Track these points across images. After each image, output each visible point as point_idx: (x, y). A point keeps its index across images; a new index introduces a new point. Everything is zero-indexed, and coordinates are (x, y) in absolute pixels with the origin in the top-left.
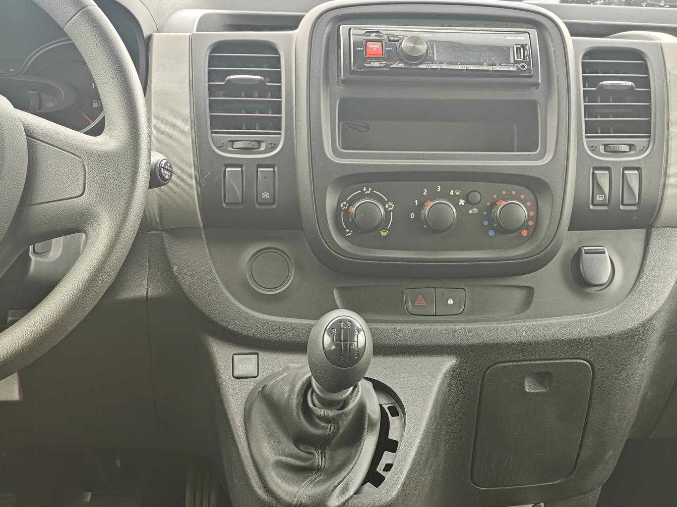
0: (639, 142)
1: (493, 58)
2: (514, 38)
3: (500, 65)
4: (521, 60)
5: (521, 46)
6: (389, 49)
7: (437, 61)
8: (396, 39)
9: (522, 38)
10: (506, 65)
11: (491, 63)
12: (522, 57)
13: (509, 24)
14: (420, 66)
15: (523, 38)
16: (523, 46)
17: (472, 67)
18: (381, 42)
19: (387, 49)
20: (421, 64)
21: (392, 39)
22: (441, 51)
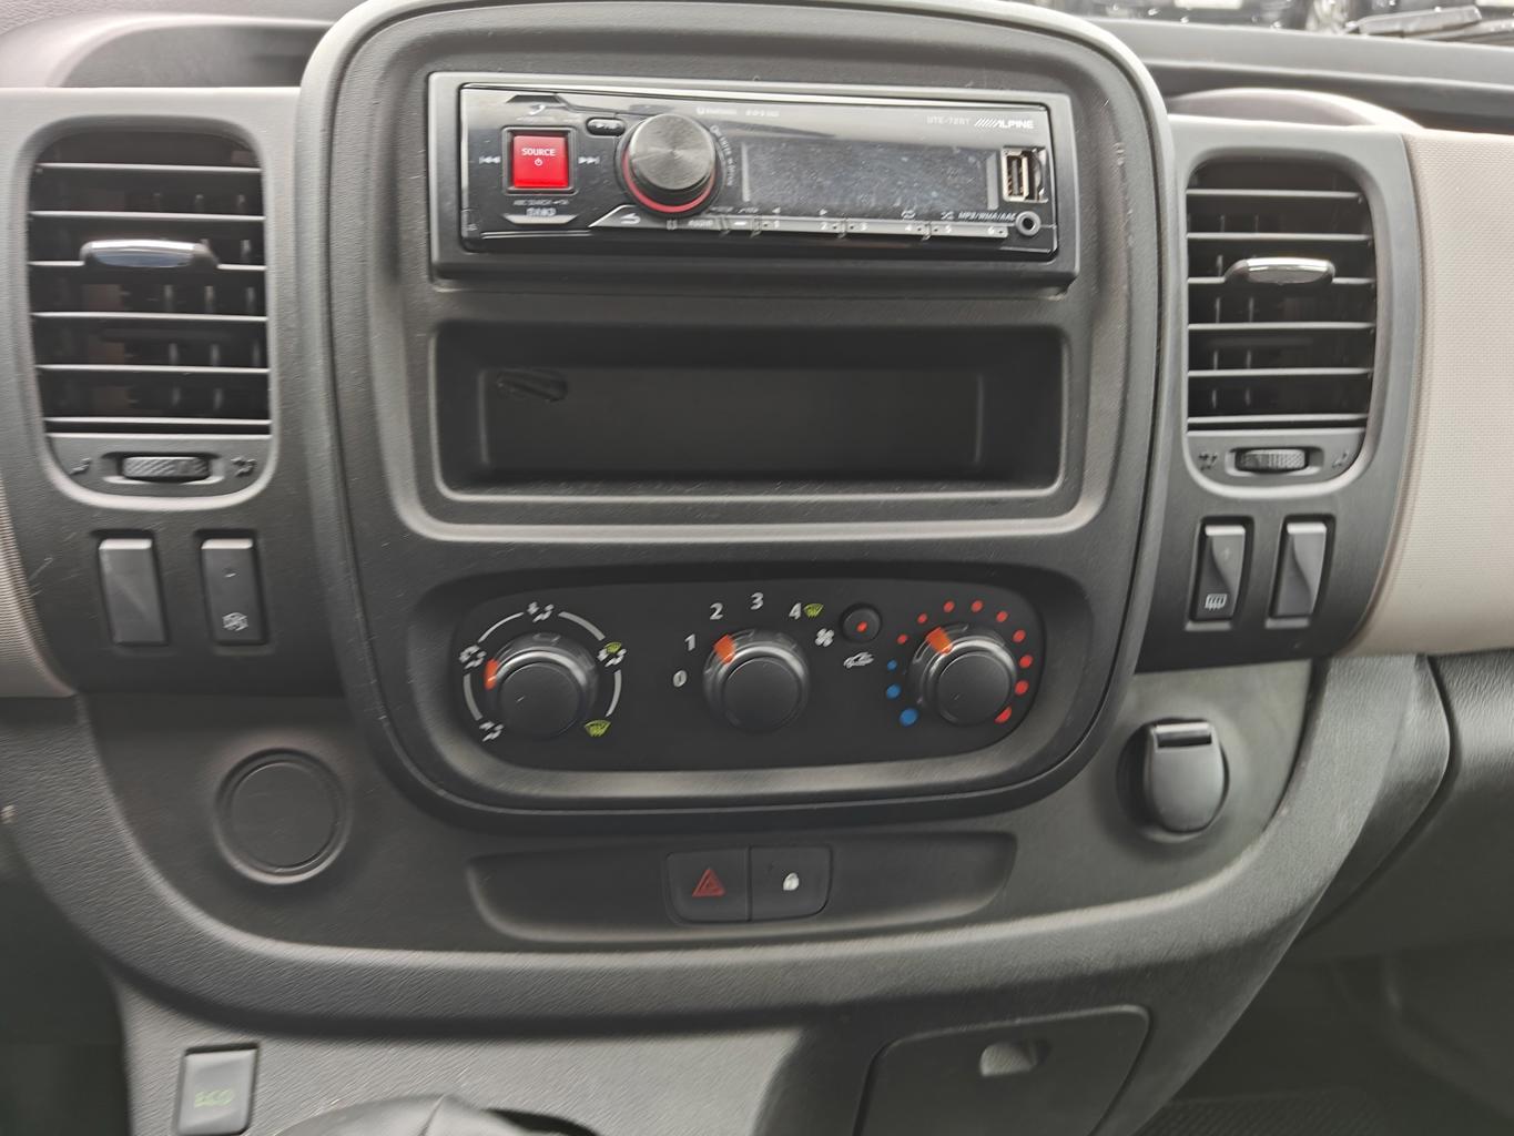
0: (1334, 440)
1: (934, 194)
2: (1002, 123)
3: (956, 218)
4: (1020, 199)
5: (1024, 153)
6: (590, 160)
7: (750, 204)
8: (612, 124)
9: (1025, 126)
10: (973, 216)
11: (926, 211)
12: (1026, 193)
13: (985, 74)
14: (694, 224)
15: (1028, 125)
16: (1029, 153)
17: (864, 227)
18: (564, 134)
19: (582, 160)
20: (696, 213)
21: (600, 124)
22: (764, 168)
